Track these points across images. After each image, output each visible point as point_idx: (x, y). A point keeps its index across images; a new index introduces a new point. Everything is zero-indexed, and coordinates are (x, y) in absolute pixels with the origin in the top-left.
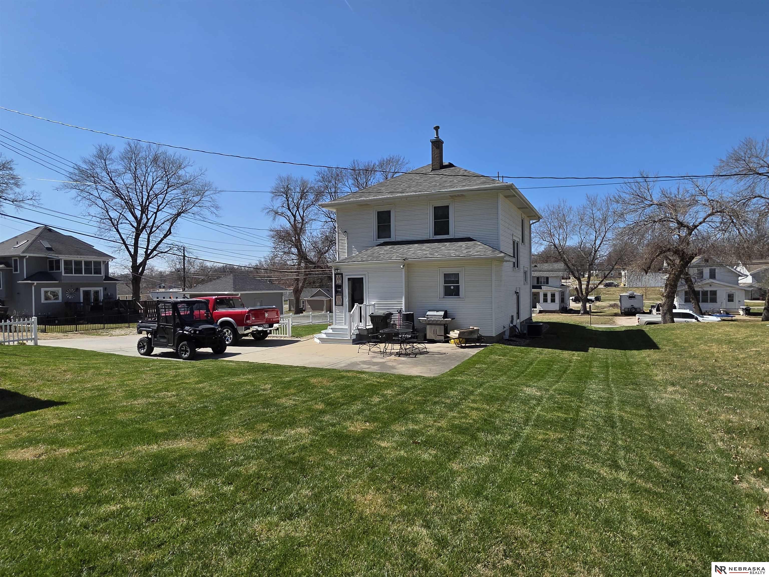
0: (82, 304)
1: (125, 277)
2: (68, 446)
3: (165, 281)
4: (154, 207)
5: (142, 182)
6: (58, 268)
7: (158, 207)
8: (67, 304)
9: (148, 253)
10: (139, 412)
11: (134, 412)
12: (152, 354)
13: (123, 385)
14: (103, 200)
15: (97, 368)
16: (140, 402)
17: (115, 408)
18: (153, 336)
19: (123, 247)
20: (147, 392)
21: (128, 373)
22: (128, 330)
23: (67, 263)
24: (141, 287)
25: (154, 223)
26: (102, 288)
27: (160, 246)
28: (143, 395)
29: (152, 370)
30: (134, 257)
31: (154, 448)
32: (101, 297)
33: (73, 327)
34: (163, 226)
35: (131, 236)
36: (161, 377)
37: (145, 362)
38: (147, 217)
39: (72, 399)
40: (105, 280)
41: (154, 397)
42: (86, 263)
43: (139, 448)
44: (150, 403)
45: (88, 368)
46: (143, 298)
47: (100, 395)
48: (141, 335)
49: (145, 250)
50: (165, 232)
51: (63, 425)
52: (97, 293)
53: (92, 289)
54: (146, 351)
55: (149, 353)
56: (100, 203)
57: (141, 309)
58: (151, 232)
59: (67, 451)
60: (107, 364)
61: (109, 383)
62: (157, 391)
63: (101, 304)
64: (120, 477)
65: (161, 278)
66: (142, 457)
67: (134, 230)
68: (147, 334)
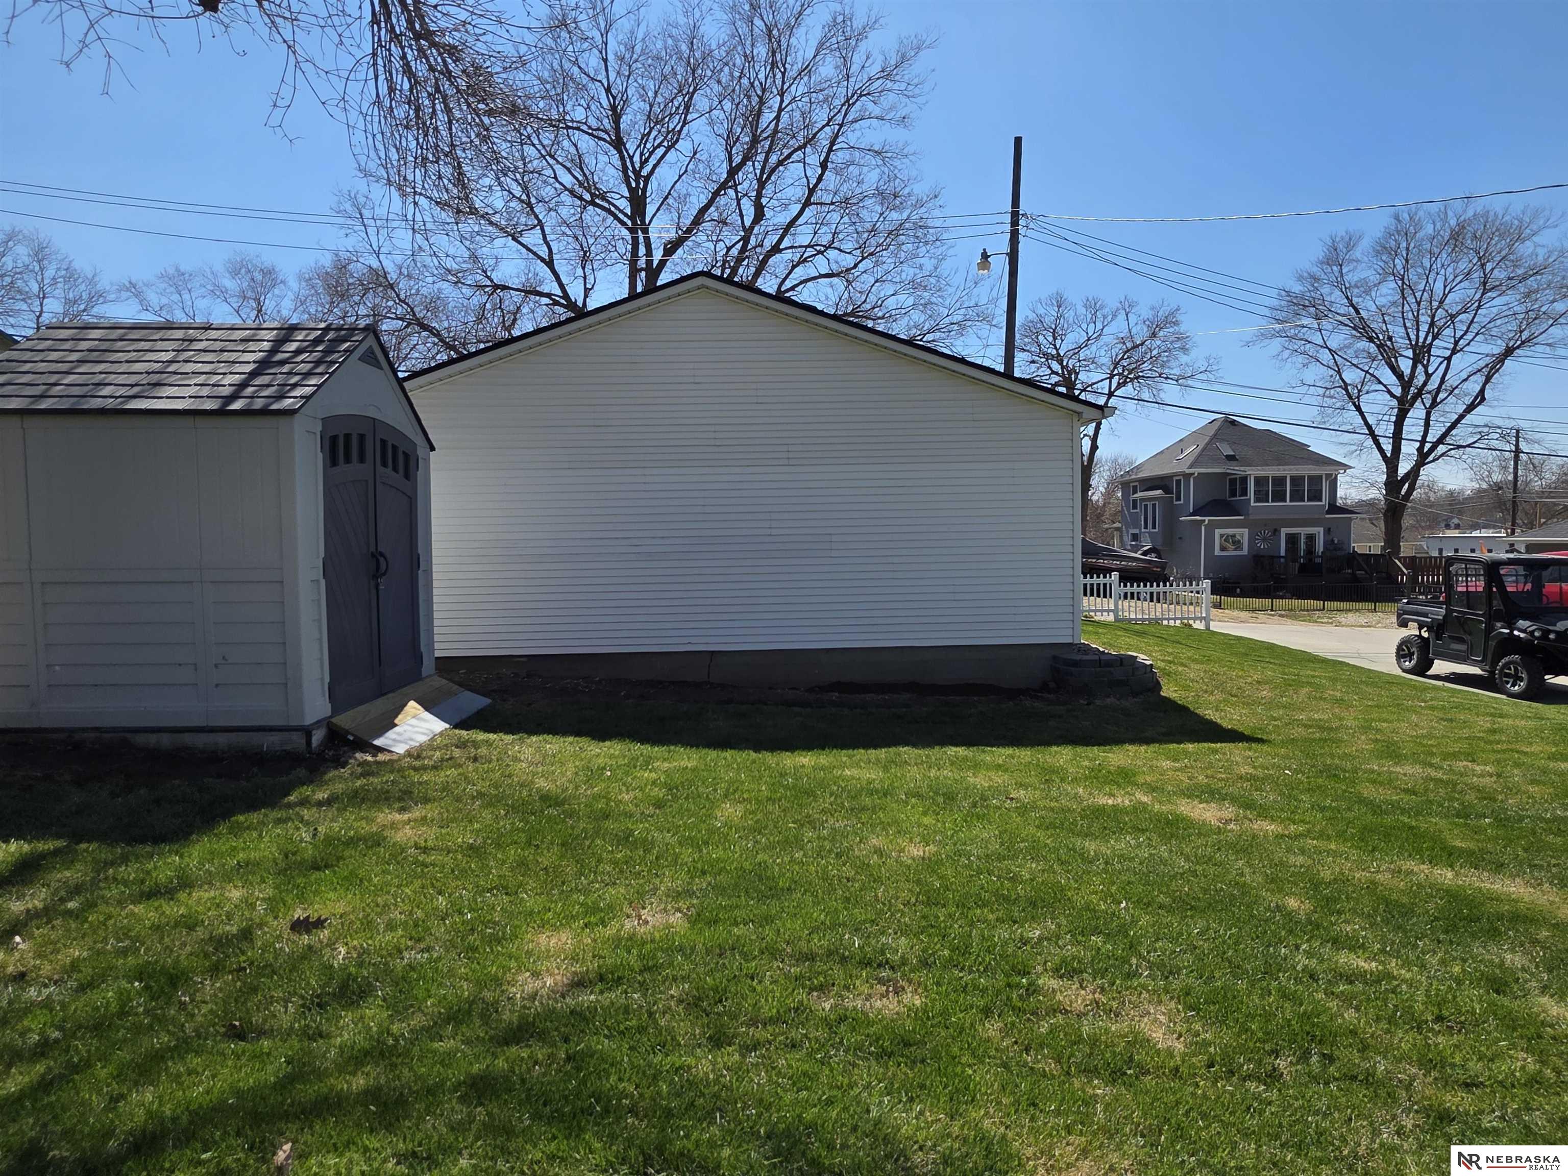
0: (1282, 560)
1: (1370, 504)
2: (1273, 820)
3: (1460, 512)
4: (1445, 345)
5: (1418, 295)
6: (1244, 492)
7: (1456, 343)
8: (1258, 559)
9: (1426, 450)
10: (1406, 791)
11: (1395, 788)
12: (1429, 673)
13: (1370, 728)
14: (1330, 350)
15: (1318, 687)
16: (1410, 771)
17: (1355, 771)
18: (1433, 634)
19: (1370, 442)
20: (1423, 752)
21: (1378, 706)
22: (1374, 618)
23: (1260, 482)
24: (1404, 527)
25: (1443, 381)
26: (1321, 530)
27: (1454, 432)
28: (1415, 758)
29: (1432, 708)
30: (1392, 462)
31: (1446, 876)
32: (1320, 547)
33: (1267, 602)
34: (1465, 386)
35: (1386, 418)
36: (1455, 728)
37: (1414, 687)
38: (1426, 372)
39: (1273, 736)
40: (1328, 512)
41: (1442, 768)
42: (1293, 479)
43: (1410, 865)
44: (1432, 779)
45: (1301, 685)
46: (1406, 549)
47: (1326, 740)
48: (1403, 629)
49: (1417, 445)
50: (1468, 400)
51: (1263, 780)
52: (1311, 538)
53: (1304, 531)
54: (1416, 665)
55: (1422, 669)
56: (1325, 356)
57: (1403, 574)
58: (1434, 404)
59: (1271, 828)
60: (1334, 680)
61: (1341, 719)
62: (1446, 756)
63: (1319, 560)
64: (1375, 910)
65: (1450, 505)
66: (1420, 886)
67: (1395, 403)
68: (1420, 629)
